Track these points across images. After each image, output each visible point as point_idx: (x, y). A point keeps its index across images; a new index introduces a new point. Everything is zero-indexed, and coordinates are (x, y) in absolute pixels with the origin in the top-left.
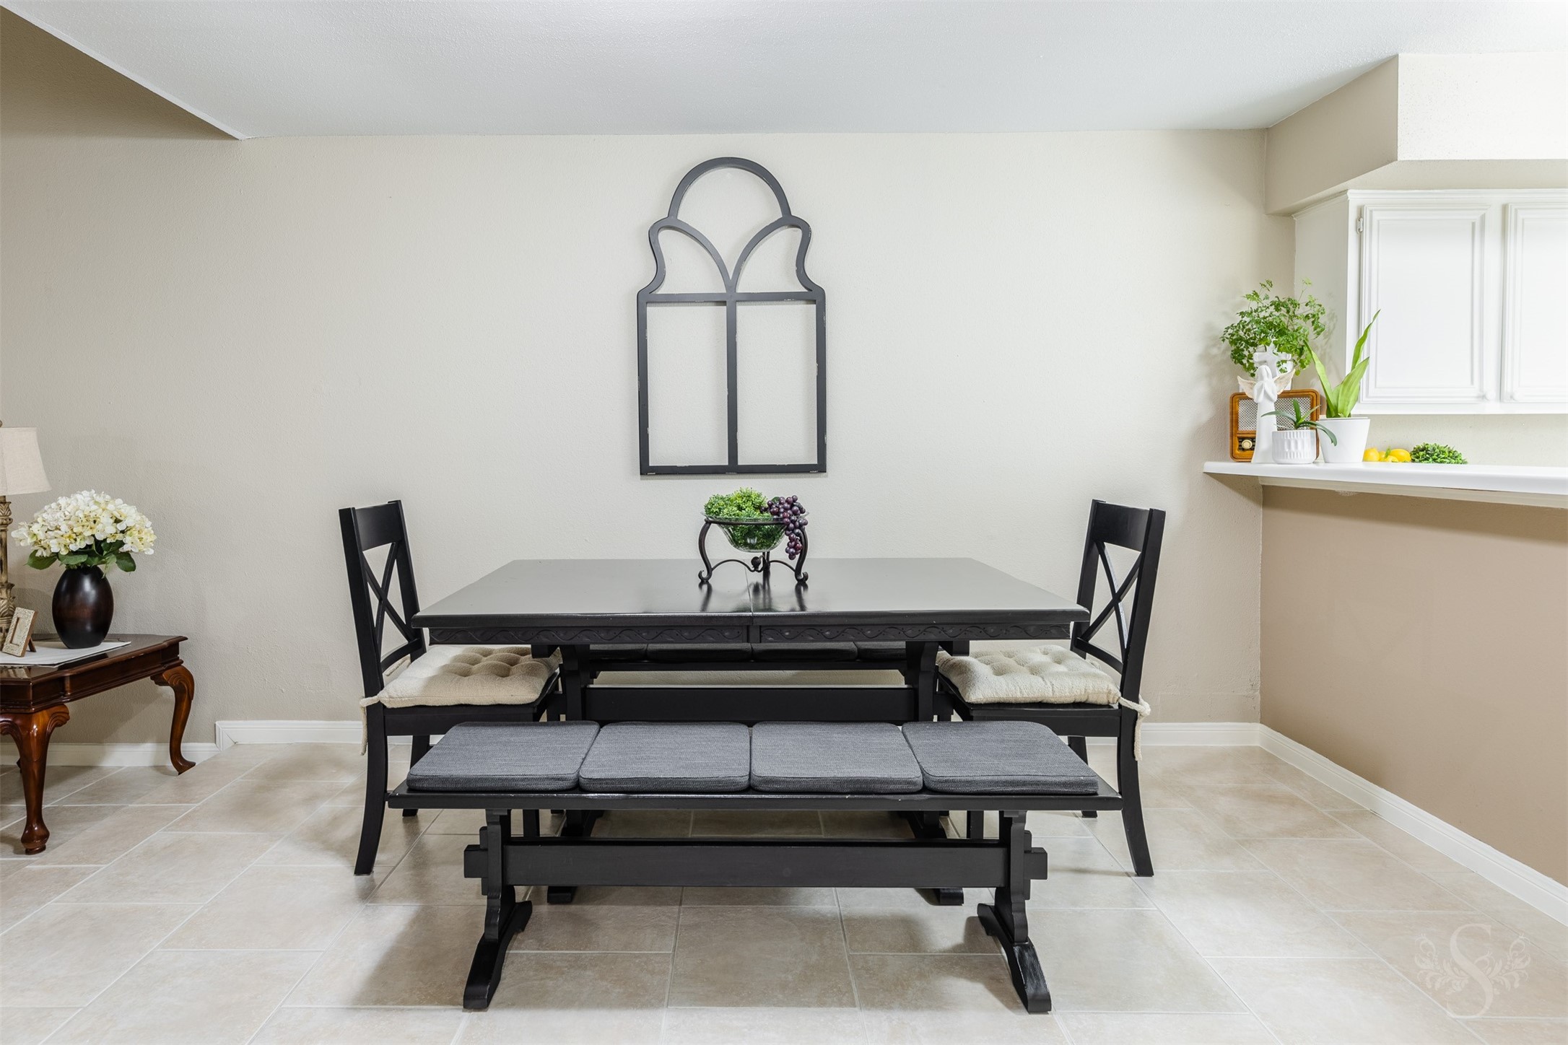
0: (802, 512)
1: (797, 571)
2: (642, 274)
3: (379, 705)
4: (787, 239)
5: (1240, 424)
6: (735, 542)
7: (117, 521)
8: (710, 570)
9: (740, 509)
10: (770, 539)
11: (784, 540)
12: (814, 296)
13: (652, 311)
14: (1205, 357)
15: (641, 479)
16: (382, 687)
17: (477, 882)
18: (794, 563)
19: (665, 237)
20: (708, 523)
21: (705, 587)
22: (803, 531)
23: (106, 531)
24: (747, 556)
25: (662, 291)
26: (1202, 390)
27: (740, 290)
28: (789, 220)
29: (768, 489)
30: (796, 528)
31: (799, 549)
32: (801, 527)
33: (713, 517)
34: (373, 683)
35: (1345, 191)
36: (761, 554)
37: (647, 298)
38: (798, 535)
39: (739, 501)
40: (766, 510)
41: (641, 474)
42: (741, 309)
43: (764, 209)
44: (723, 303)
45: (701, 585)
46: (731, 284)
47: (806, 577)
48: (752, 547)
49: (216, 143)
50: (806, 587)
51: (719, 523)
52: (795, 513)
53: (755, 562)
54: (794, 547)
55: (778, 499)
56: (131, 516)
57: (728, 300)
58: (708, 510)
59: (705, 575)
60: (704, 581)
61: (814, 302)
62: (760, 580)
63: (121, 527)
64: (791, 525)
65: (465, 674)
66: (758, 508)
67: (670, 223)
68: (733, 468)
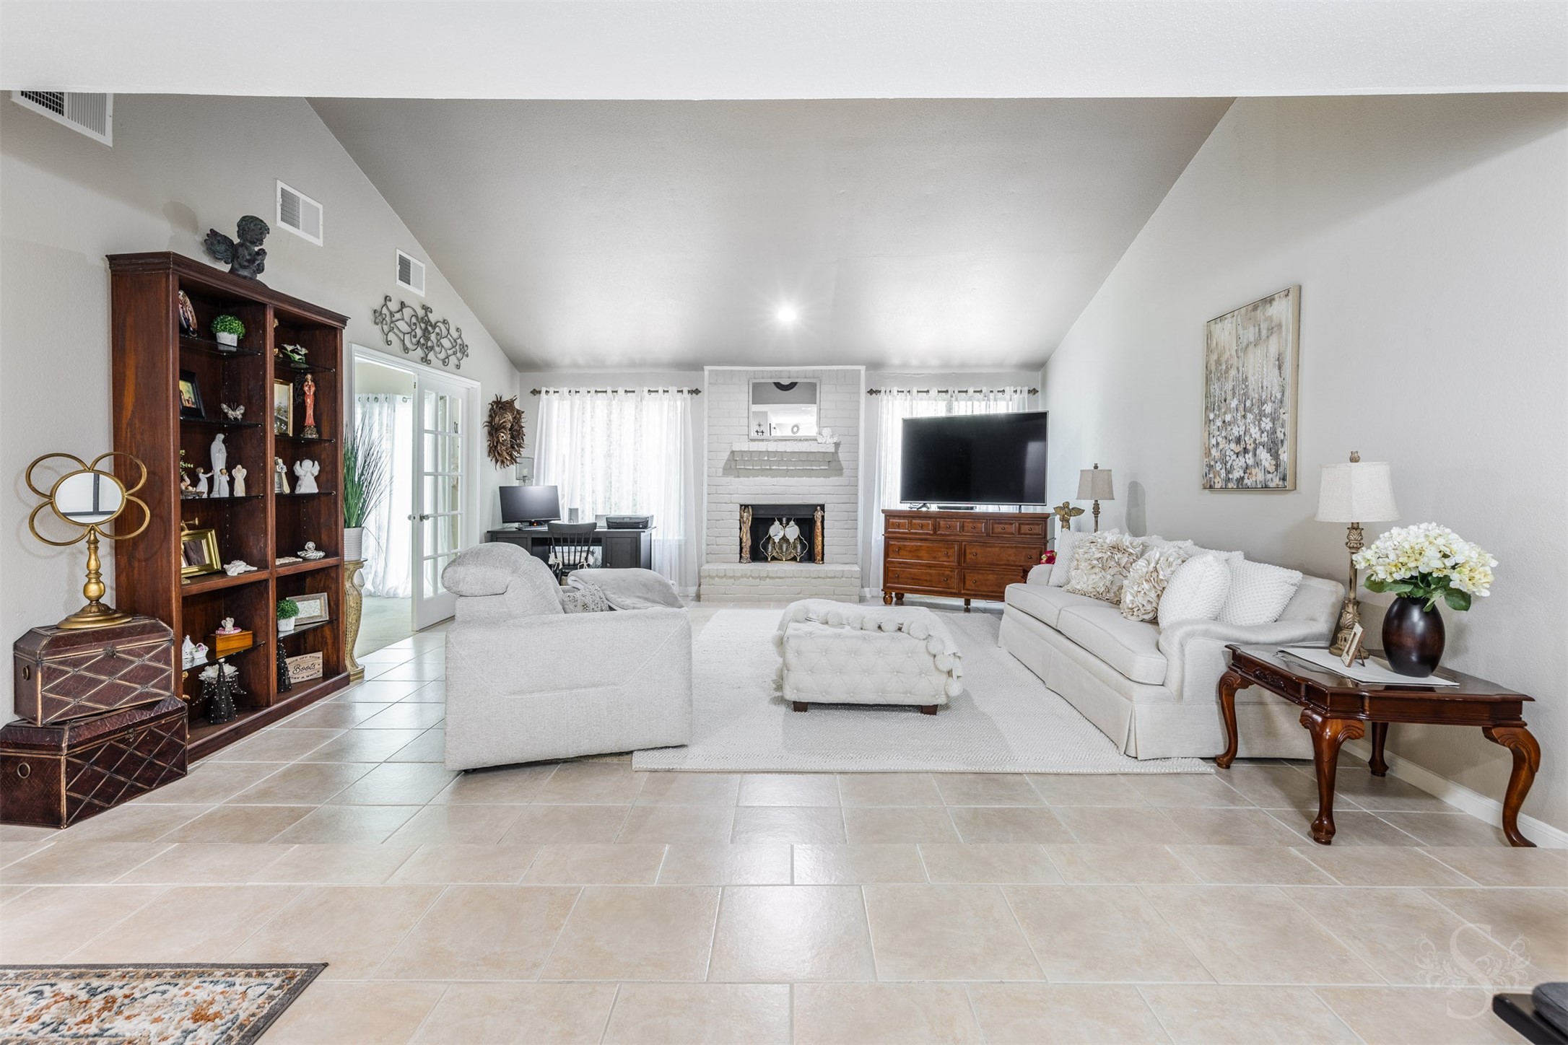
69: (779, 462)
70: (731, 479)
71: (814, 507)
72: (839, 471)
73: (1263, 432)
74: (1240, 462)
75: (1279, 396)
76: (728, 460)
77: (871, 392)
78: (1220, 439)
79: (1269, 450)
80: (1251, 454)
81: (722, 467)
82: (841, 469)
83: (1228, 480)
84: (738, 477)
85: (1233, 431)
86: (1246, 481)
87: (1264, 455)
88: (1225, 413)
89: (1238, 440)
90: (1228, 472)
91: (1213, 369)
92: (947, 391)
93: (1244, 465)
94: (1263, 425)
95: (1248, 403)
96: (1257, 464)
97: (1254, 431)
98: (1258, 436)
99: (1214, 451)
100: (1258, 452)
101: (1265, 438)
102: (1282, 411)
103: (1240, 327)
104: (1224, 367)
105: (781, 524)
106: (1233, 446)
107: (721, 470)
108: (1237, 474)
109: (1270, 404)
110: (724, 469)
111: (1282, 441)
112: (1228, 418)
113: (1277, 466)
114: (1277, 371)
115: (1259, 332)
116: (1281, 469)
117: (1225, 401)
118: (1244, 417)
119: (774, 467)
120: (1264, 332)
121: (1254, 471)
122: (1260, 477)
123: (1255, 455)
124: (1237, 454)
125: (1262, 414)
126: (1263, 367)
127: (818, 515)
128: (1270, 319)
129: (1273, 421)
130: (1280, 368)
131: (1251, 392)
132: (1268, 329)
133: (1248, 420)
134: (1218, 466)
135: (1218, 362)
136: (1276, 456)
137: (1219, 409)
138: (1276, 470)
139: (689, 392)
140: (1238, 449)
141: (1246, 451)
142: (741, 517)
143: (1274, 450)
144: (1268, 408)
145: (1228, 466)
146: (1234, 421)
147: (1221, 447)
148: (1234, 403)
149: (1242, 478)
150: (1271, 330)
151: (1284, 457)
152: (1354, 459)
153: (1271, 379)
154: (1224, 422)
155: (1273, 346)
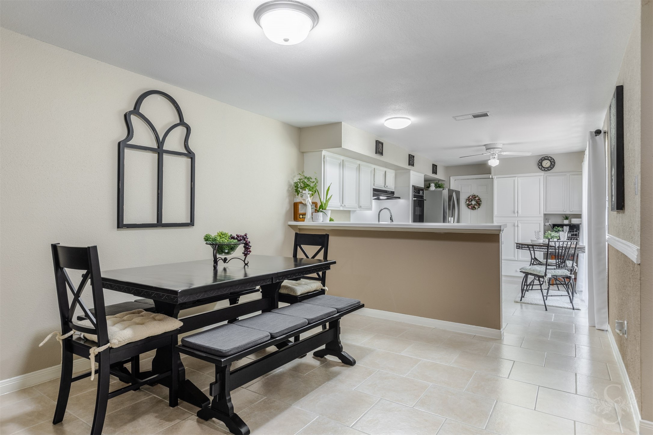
5: (299, 211)
8: (217, 263)
12: (190, 155)
14: (288, 191)
15: (117, 230)
25: (130, 142)
26: (287, 200)
27: (164, 148)
28: (182, 122)
35: (322, 151)
37: (123, 145)
44: (157, 152)
46: (161, 145)
47: (248, 262)
48: (226, 253)
53: (225, 259)
57: (160, 151)
60: (215, 268)
61: (190, 157)
67: (137, 112)
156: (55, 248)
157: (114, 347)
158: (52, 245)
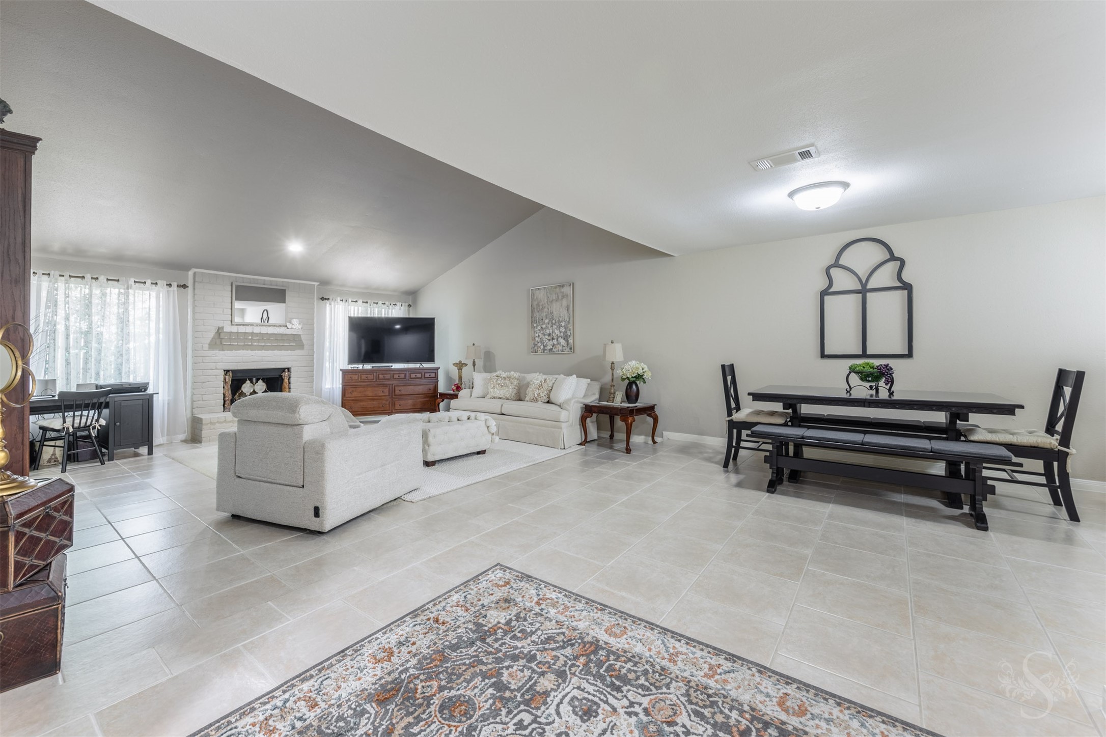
0: (892, 369)
1: (890, 390)
2: (822, 284)
3: (732, 420)
4: (893, 266)
6: (862, 379)
7: (643, 369)
8: (851, 388)
9: (864, 368)
10: (876, 379)
11: (884, 379)
12: (907, 287)
13: (826, 298)
16: (732, 415)
17: (768, 465)
18: (888, 387)
19: (834, 272)
20: (850, 372)
21: (849, 394)
22: (892, 376)
23: (640, 372)
24: (868, 385)
25: (831, 290)
27: (869, 287)
28: (893, 258)
29: (877, 362)
30: (888, 374)
31: (891, 382)
32: (890, 374)
33: (852, 370)
34: (730, 414)
36: (875, 384)
37: (824, 293)
38: (889, 377)
39: (864, 365)
40: (876, 368)
41: (821, 357)
42: (869, 295)
43: (882, 255)
44: (861, 293)
45: (847, 393)
46: (864, 285)
47: (893, 392)
48: (869, 381)
49: (668, 258)
50: (893, 395)
51: (854, 372)
52: (888, 369)
53: (871, 387)
54: (887, 381)
55: (881, 365)
56: (646, 369)
57: (863, 291)
58: (850, 368)
59: (848, 390)
60: (848, 392)
61: (906, 289)
62: (875, 394)
63: (644, 371)
64: (886, 373)
65: (759, 414)
66: (873, 368)
67: (836, 265)
68: (864, 355)
69: (258, 341)
70: (216, 352)
71: (283, 370)
72: (300, 346)
73: (561, 332)
74: (551, 342)
75: (568, 320)
76: (213, 338)
77: (323, 299)
78: (540, 334)
79: (564, 339)
80: (555, 340)
81: (208, 343)
82: (303, 345)
83: (544, 350)
84: (223, 350)
85: (547, 331)
86: (553, 350)
87: (562, 341)
88: (542, 324)
89: (549, 335)
90: (544, 347)
91: (535, 307)
92: (367, 302)
93: (553, 344)
94: (561, 330)
95: (554, 322)
96: (559, 344)
97: (557, 332)
98: (559, 333)
99: (537, 339)
100: (559, 339)
101: (562, 334)
102: (569, 325)
103: (548, 294)
104: (541, 307)
105: (252, 382)
106: (547, 337)
107: (207, 345)
108: (549, 347)
109: (564, 323)
110: (209, 344)
111: (570, 336)
112: (544, 326)
113: (568, 345)
114: (566, 311)
115: (558, 296)
116: (570, 345)
117: (542, 320)
118: (552, 326)
119: (255, 344)
120: (560, 297)
121: (557, 346)
122: (560, 348)
123: (557, 340)
124: (549, 340)
125: (560, 326)
126: (560, 309)
127: (285, 375)
128: (563, 293)
129: (565, 328)
130: (568, 310)
131: (555, 317)
132: (562, 296)
133: (554, 328)
134: (539, 344)
135: (538, 305)
136: (567, 341)
137: (539, 322)
138: (568, 346)
139: (178, 286)
140: (549, 338)
141: (553, 339)
142: (225, 379)
143: (566, 338)
144: (563, 324)
145: (545, 344)
146: (547, 328)
147: (541, 337)
148: (547, 321)
149: (552, 349)
150: (563, 297)
151: (571, 341)
152: (612, 342)
153: (564, 314)
154: (542, 328)
155: (565, 302)
156: (723, 367)
157: (734, 420)
158: (722, 365)
